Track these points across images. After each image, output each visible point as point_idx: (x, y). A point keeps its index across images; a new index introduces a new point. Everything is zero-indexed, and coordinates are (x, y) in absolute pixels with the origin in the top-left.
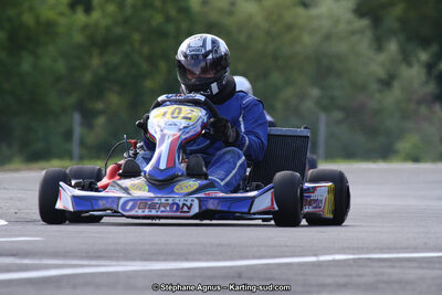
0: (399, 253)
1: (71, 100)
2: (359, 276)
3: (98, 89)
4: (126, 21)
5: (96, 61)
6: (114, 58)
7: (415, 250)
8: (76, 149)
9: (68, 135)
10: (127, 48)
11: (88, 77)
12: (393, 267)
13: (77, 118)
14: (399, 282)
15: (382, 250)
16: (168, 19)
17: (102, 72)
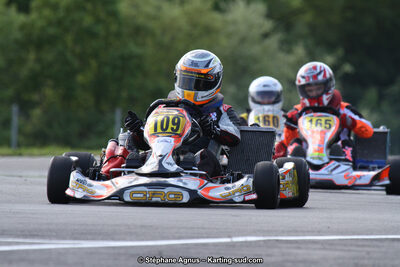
1: (9, 92)
3: (35, 82)
4: (59, 23)
6: (49, 56)
7: (319, 233)
8: (14, 135)
9: (7, 123)
10: (60, 47)
11: (24, 72)
12: (299, 248)
13: (15, 109)
14: (304, 261)
15: (289, 233)
16: (98, 21)
17: (37, 67)
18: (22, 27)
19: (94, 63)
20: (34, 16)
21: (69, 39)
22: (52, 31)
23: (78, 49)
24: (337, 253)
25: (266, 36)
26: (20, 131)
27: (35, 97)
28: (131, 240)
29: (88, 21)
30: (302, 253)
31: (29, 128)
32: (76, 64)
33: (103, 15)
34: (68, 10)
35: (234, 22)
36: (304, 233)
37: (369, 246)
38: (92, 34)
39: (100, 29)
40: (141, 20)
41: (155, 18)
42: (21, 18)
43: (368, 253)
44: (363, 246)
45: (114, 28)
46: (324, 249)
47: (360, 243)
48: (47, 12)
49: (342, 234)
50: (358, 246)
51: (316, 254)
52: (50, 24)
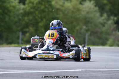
0: (98, 69)
1: (19, 28)
2: (85, 75)
3: (27, 25)
4: (34, 8)
5: (26, 18)
6: (31, 17)
7: (102, 68)
8: (20, 41)
9: (18, 38)
10: (34, 15)
11: (24, 23)
12: (95, 73)
13: (21, 33)
14: (96, 77)
15: (93, 68)
17: (27, 21)
18: (23, 9)
19: (44, 20)
20: (26, 6)
21: (37, 12)
22: (32, 10)
23: (40, 16)
24: (106, 74)
26: (22, 40)
27: (27, 30)
28: (45, 70)
29: (43, 7)
30: (95, 74)
31: (25, 39)
32: (39, 20)
33: (47, 6)
34: (37, 4)
36: (97, 68)
38: (43, 11)
39: (46, 10)
40: (58, 7)
41: (63, 6)
42: (22, 6)
43: (115, 74)
44: (115, 72)
45: (50, 9)
46: (103, 73)
47: (114, 72)
48: (31, 5)
49: (109, 69)
50: (113, 72)
51: (99, 75)
52: (31, 8)
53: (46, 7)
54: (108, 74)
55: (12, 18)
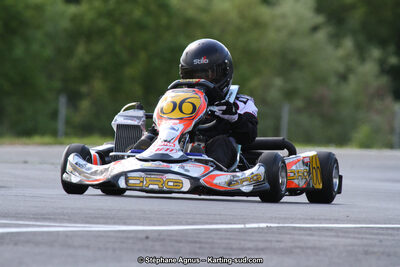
2: (278, 241)
8: (61, 125)
9: (54, 115)
10: (110, 38)
12: (312, 235)
15: (305, 221)
19: (143, 56)
20: (83, 8)
22: (103, 22)
23: (128, 41)
24: (349, 241)
25: (315, 29)
27: (84, 89)
28: (144, 225)
30: (313, 240)
32: (125, 56)
33: (153, 7)
35: (283, 16)
37: (382, 234)
38: (140, 26)
39: (149, 21)
40: (191, 12)
41: (205, 10)
42: (72, 9)
43: (381, 241)
44: (377, 234)
45: (164, 21)
46: (338, 236)
47: (376, 231)
48: (97, 3)
50: (372, 234)
52: (100, 15)
53: (148, 12)
54: (354, 238)
55: (35, 47)
